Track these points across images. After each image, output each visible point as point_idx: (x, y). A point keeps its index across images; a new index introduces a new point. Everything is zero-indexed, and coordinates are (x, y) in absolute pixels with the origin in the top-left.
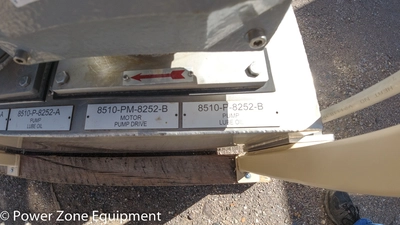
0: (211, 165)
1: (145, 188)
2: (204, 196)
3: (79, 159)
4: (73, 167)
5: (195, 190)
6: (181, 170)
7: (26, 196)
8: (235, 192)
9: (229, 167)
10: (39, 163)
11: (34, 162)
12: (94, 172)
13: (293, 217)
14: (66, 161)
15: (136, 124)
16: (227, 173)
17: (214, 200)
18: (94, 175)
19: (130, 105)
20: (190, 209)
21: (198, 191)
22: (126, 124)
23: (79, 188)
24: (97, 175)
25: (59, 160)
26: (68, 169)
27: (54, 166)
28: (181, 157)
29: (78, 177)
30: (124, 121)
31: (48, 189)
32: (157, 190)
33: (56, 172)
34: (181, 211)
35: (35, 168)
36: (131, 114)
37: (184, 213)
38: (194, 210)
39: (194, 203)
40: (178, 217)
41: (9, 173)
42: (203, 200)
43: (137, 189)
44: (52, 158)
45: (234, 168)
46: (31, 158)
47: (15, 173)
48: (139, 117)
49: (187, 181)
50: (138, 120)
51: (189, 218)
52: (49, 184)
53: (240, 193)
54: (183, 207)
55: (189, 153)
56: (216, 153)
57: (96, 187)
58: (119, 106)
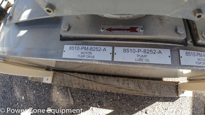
0: (166, 86)
1: (123, 95)
2: (155, 102)
3: (92, 76)
4: (88, 80)
5: (150, 99)
6: (150, 88)
7: (50, 94)
8: (171, 101)
9: (175, 88)
10: (67, 77)
11: (63, 76)
12: (100, 83)
14: (84, 76)
15: (204, 63)
16: (174, 91)
17: (158, 106)
18: (98, 85)
19: (200, 53)
20: (147, 108)
21: (151, 99)
22: (201, 63)
23: (85, 91)
25: (79, 75)
26: (84, 81)
27: (77, 78)
28: (149, 81)
29: (90, 85)
30: (200, 61)
31: (66, 90)
32: (129, 96)
33: (76, 82)
34: (142, 109)
35: (63, 79)
36: (201, 57)
37: (144, 110)
38: (149, 108)
39: (149, 105)
40: (140, 112)
41: (45, 81)
42: (154, 105)
43: (118, 94)
44: (75, 74)
45: (177, 89)
46: (61, 74)
47: (49, 82)
49: (152, 94)
51: (146, 113)
52: (68, 87)
53: (173, 102)
54: (143, 107)
55: (147, 78)
56: (162, 80)
57: (95, 91)
58: (196, 52)
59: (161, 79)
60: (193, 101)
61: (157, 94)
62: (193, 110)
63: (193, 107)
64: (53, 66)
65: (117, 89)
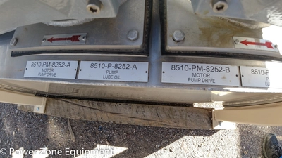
0: (194, 114)
1: (140, 127)
2: (183, 136)
3: (96, 103)
4: (91, 108)
5: (176, 131)
6: (171, 116)
7: (45, 128)
8: (205, 135)
9: (207, 117)
10: (63, 104)
11: (58, 103)
12: (106, 112)
13: (243, 154)
14: (85, 103)
15: (206, 80)
16: (206, 121)
17: (188, 141)
18: (106, 115)
19: (200, 65)
20: (171, 145)
21: (178, 132)
22: (198, 80)
23: (90, 124)
24: (109, 115)
25: (80, 102)
26: (86, 109)
27: (76, 106)
28: (171, 107)
29: (94, 115)
30: (196, 78)
31: (65, 122)
32: (148, 129)
33: (76, 112)
34: (165, 145)
35: (59, 108)
36: (201, 72)
37: (168, 147)
38: (175, 145)
39: (175, 140)
40: (163, 149)
41: (36, 111)
42: (182, 139)
43: (133, 127)
44: (74, 101)
45: (211, 118)
46: (56, 101)
47: (41, 111)
48: (208, 75)
49: (175, 125)
50: (208, 78)
51: (171, 151)
52: (67, 119)
53: (209, 136)
54: (166, 143)
55: (173, 104)
56: (192, 106)
57: (104, 124)
58: (190, 65)
59: (190, 105)
60: (241, 136)
61: (181, 125)
62: (242, 150)
63: (242, 144)
64: (46, 90)
65: (129, 120)
